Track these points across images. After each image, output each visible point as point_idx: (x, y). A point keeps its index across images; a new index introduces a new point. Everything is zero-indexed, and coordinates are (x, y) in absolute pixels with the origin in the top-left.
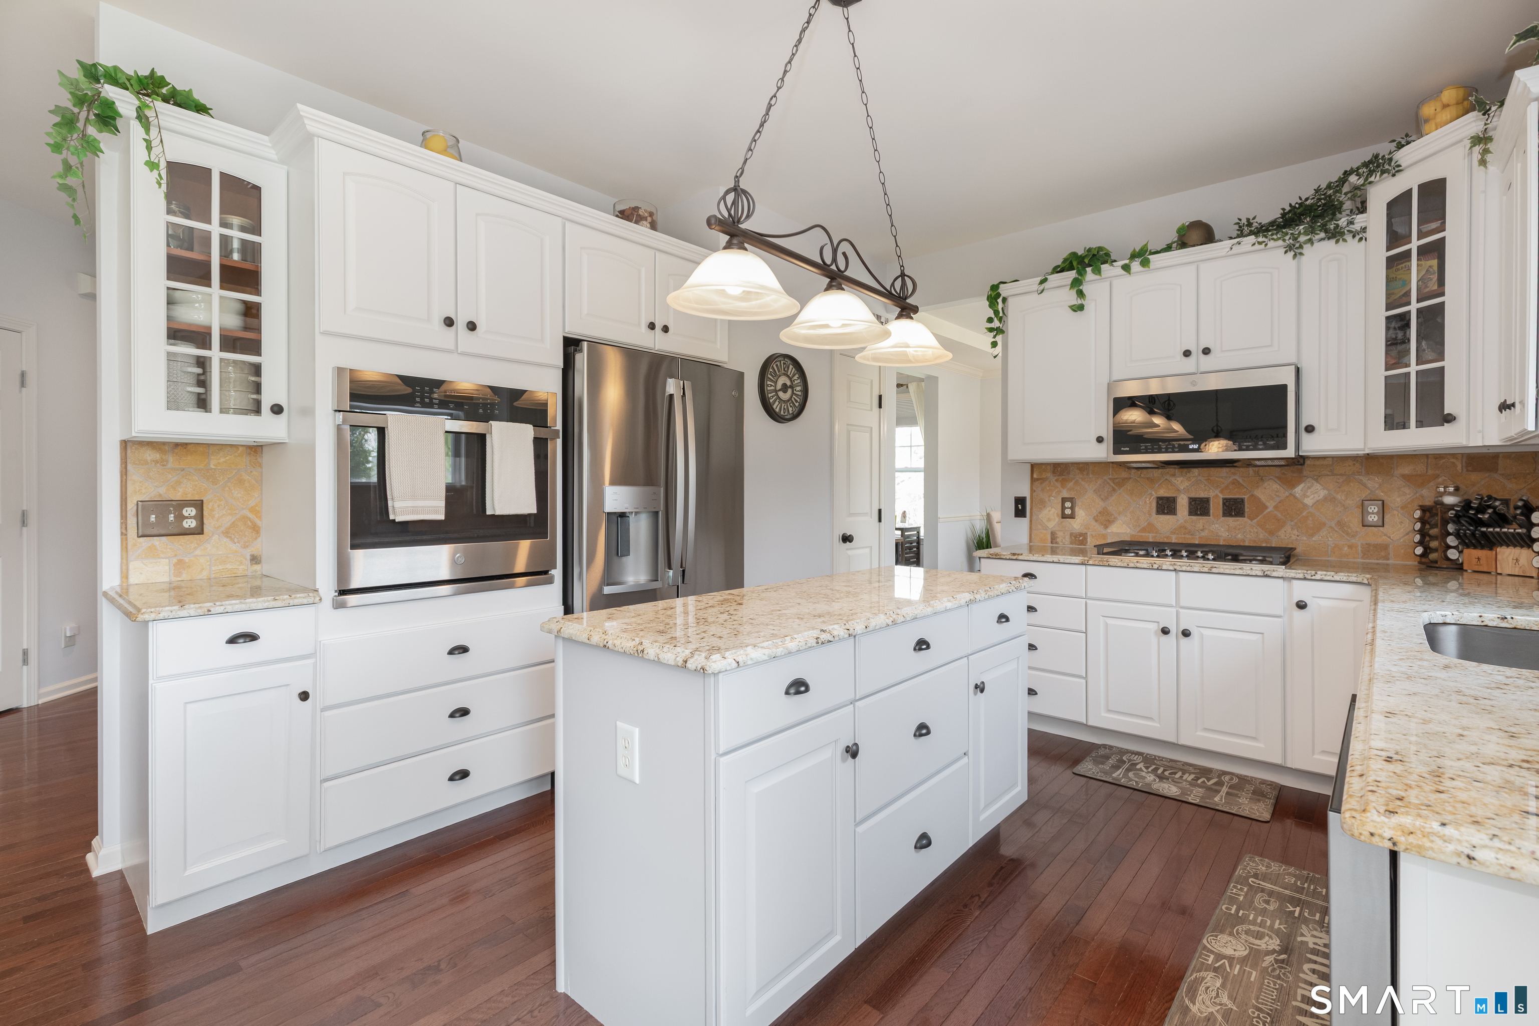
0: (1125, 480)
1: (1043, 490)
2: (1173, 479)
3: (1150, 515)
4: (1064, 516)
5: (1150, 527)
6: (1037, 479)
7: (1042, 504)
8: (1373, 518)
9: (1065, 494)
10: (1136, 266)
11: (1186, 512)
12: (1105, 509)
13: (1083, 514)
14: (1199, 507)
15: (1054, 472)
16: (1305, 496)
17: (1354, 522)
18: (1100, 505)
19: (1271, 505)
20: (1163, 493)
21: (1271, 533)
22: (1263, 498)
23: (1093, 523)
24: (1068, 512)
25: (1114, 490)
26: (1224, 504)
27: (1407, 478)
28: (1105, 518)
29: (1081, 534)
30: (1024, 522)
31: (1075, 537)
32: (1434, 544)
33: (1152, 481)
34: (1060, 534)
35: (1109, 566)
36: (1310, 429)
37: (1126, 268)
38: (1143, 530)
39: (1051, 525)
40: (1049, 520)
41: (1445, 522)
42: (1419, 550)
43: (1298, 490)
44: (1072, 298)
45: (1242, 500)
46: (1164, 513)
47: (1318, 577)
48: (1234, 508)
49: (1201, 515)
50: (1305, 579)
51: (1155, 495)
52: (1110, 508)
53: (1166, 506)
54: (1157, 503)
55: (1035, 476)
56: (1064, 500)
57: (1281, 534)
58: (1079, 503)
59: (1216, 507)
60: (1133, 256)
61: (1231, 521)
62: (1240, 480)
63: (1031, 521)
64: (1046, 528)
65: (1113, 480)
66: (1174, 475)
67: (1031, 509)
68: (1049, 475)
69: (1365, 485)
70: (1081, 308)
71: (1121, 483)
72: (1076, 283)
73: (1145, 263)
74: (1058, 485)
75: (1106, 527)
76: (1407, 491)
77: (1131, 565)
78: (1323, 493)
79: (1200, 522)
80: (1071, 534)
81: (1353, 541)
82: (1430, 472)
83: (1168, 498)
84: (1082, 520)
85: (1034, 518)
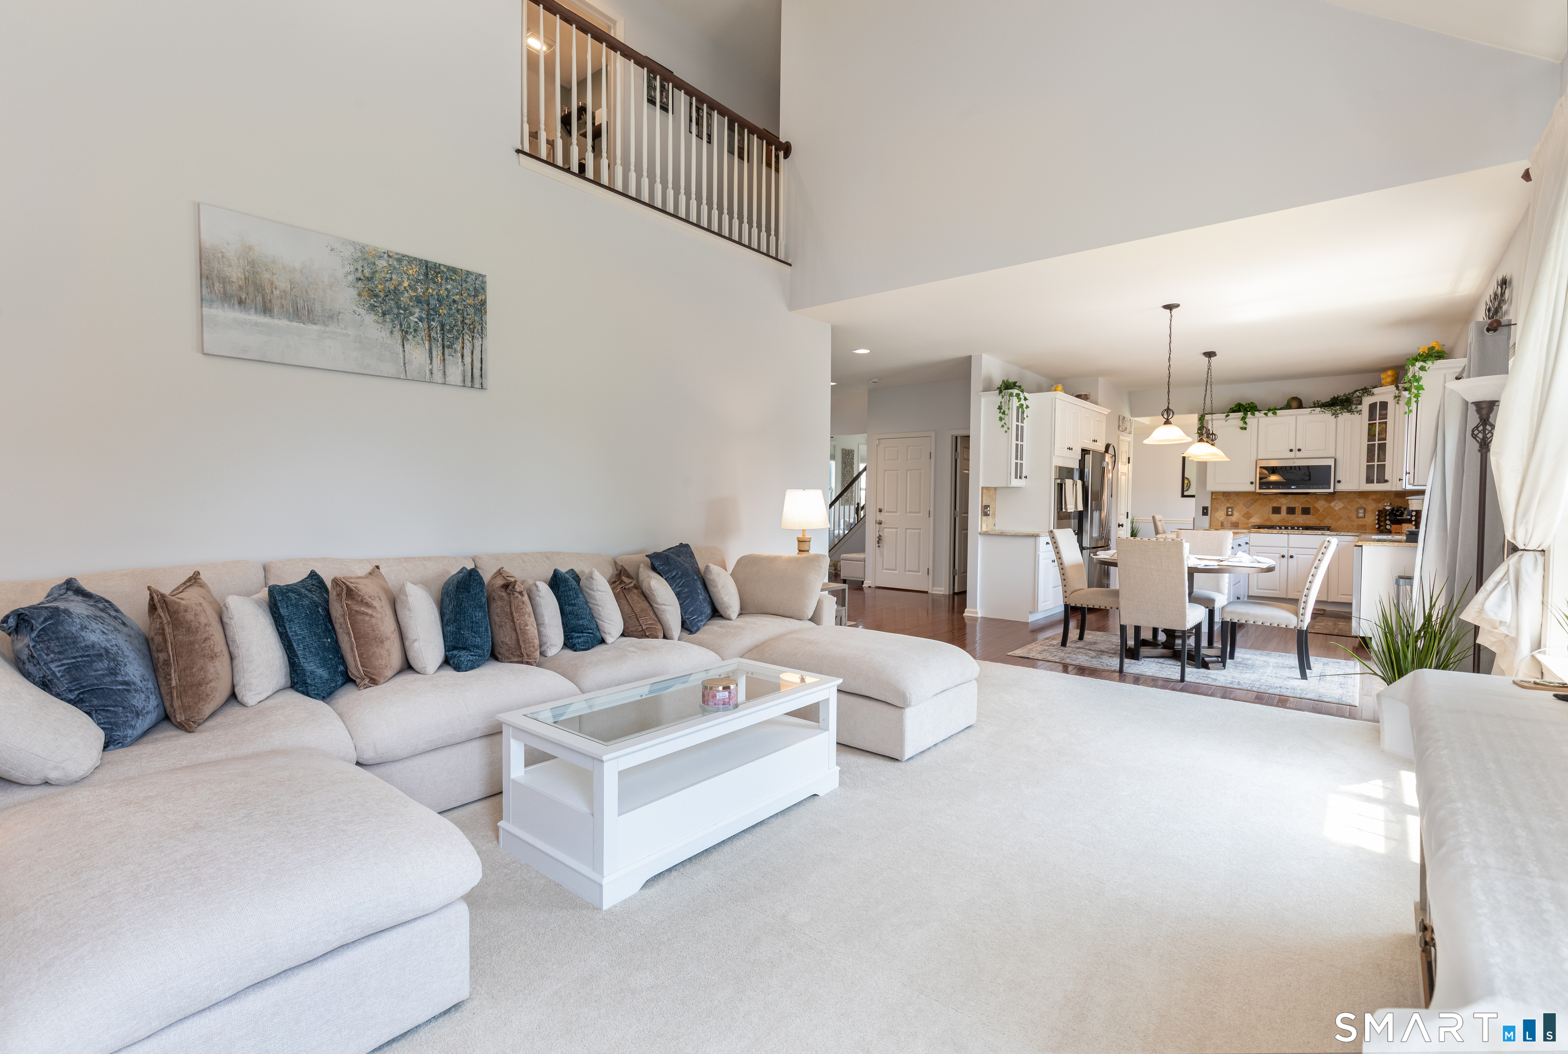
0: (1257, 500)
1: (1217, 503)
2: (1280, 499)
3: (1269, 514)
4: (1228, 515)
5: (1269, 519)
6: (1215, 499)
7: (1217, 510)
8: (1361, 515)
9: (1229, 505)
10: (1270, 414)
11: (1285, 513)
12: (1248, 512)
13: (1237, 514)
14: (1291, 511)
15: (1223, 496)
16: (1335, 506)
17: (1354, 517)
18: (1245, 510)
19: (1321, 510)
20: (1275, 505)
21: (1321, 521)
22: (1318, 507)
23: (1242, 518)
24: (1230, 513)
25: (1252, 504)
26: (1302, 509)
27: (1374, 500)
28: (1248, 516)
29: (1236, 523)
30: (1207, 518)
31: (1233, 524)
32: (1382, 524)
33: (1270, 500)
34: (1225, 523)
35: (1260, 533)
36: (1339, 482)
37: (1266, 414)
38: (1266, 520)
39: (1221, 519)
40: (1220, 517)
41: (1386, 516)
42: (1377, 526)
43: (1332, 504)
44: (1241, 424)
45: (1310, 508)
46: (1275, 514)
47: (1341, 534)
48: (1306, 511)
49: (1292, 514)
50: (1337, 535)
51: (1271, 506)
52: (1250, 512)
53: (1276, 510)
54: (1272, 509)
55: (1213, 497)
56: (1228, 508)
57: (1325, 521)
58: (1235, 509)
59: (1298, 511)
60: (1269, 410)
61: (1305, 516)
62: (1309, 500)
63: (1211, 517)
64: (1218, 520)
65: (1252, 499)
66: (1280, 498)
67: (1211, 512)
68: (1221, 497)
69: (1358, 502)
70: (1245, 429)
71: (1256, 501)
72: (1243, 419)
73: (1275, 413)
74: (1225, 501)
75: (1248, 519)
76: (1373, 504)
77: (1270, 532)
78: (1342, 505)
79: (1291, 517)
80: (1231, 523)
81: (1353, 523)
82: (1382, 498)
83: (1277, 507)
84: (1236, 516)
85: (1212, 516)
